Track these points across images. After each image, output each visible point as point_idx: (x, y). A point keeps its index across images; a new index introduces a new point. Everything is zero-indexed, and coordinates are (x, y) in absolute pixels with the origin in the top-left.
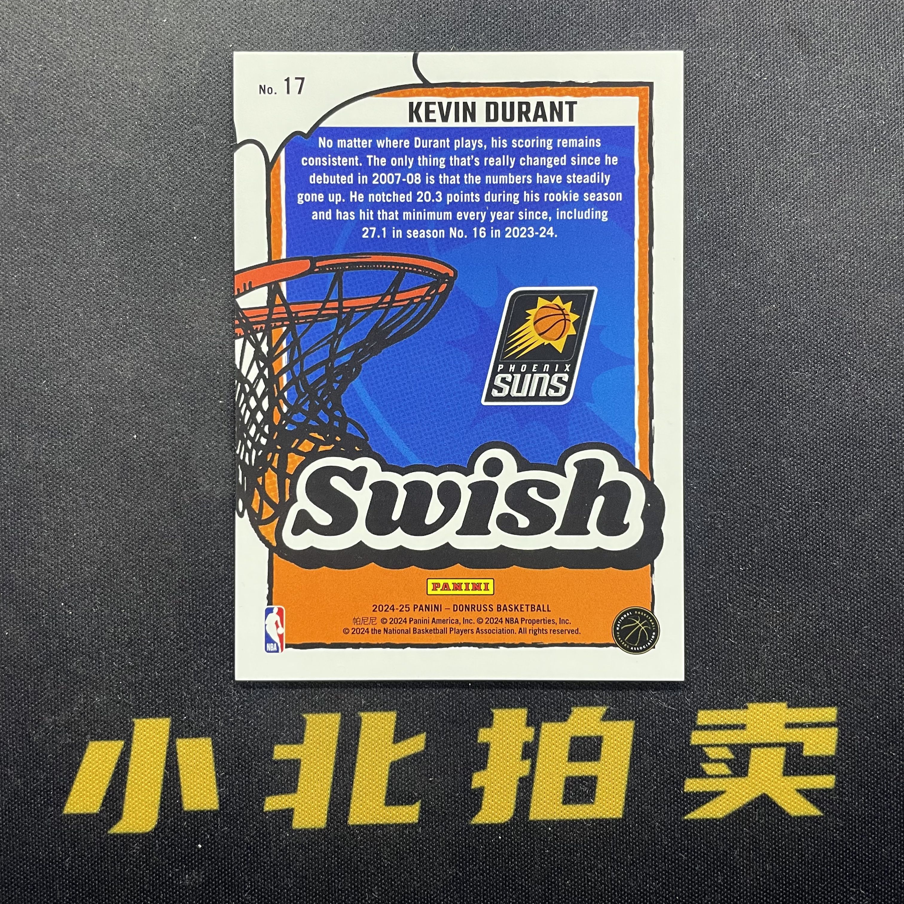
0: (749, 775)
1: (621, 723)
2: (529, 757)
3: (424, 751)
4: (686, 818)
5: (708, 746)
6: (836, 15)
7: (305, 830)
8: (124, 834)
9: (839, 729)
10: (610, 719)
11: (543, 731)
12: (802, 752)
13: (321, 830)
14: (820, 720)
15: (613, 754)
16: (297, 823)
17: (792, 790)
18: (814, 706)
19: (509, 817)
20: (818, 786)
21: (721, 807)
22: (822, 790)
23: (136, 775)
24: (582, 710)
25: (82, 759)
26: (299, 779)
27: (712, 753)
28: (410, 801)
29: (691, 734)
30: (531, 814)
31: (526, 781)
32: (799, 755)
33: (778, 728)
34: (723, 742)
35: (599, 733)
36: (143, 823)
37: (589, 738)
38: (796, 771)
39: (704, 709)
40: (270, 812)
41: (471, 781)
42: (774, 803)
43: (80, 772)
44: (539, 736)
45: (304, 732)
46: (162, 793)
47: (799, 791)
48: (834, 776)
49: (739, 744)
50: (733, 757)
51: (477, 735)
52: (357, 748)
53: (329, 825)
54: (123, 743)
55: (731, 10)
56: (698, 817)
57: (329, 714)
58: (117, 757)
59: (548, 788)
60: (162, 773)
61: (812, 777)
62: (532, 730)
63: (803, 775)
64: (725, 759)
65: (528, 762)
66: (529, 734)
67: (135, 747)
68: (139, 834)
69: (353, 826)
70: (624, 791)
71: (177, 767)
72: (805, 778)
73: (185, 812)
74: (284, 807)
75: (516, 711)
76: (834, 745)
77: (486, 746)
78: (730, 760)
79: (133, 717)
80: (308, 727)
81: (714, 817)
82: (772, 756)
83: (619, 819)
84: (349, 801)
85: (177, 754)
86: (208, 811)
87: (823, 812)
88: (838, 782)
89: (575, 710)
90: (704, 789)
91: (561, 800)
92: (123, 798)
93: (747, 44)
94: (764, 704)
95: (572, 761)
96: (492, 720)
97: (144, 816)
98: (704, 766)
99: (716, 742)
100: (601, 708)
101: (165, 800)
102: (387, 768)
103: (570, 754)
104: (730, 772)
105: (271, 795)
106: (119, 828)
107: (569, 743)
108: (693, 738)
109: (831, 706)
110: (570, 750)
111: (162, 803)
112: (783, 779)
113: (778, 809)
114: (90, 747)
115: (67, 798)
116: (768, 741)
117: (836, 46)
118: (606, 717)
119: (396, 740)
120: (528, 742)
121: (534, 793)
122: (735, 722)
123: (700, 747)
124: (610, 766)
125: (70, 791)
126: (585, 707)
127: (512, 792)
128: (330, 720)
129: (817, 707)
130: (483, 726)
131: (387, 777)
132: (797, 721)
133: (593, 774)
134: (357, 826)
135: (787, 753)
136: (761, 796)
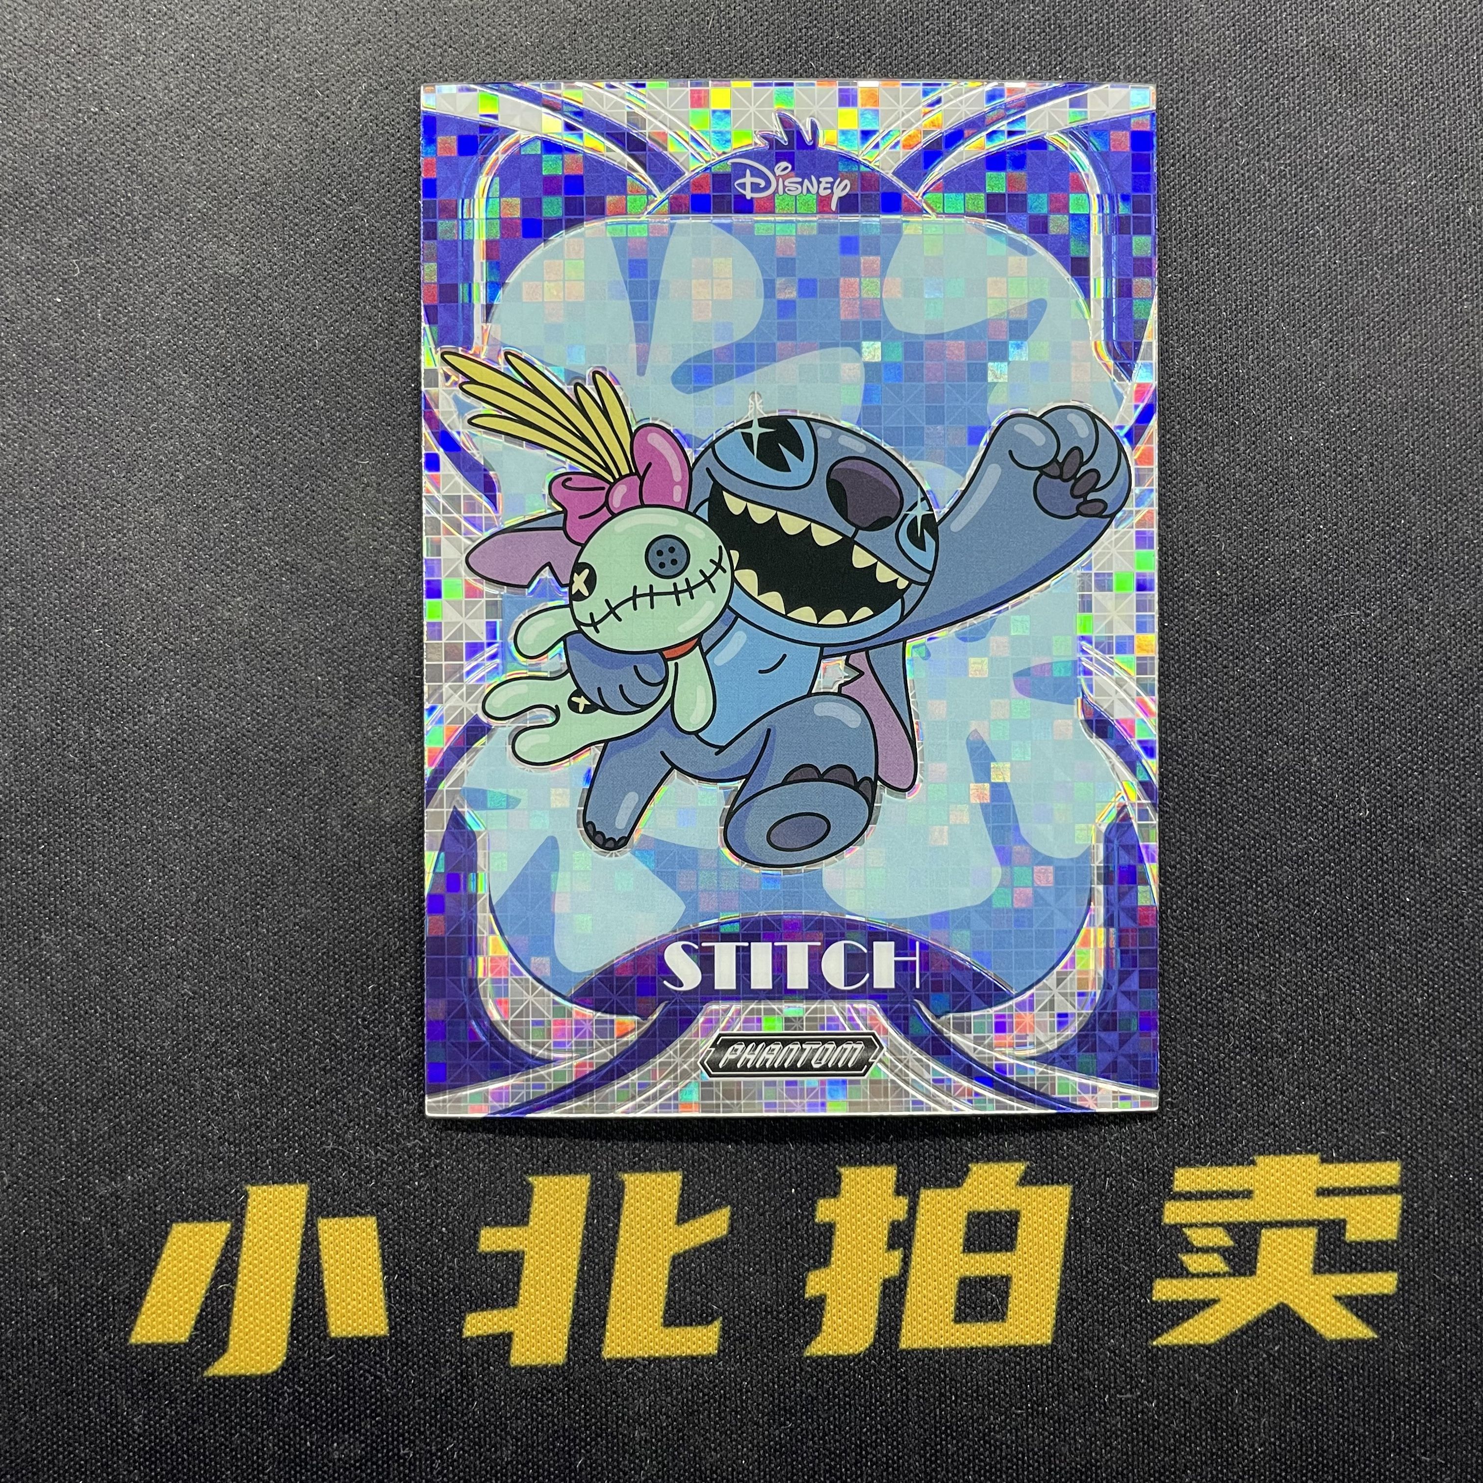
0: (1258, 1272)
1: (1050, 1189)
2: (899, 1246)
3: (726, 1237)
4: (1155, 1343)
5: (1191, 1226)
6: (1400, 33)
7: (532, 1367)
8: (231, 1377)
9: (1404, 1197)
10: (1031, 1183)
11: (922, 1203)
12: (1344, 1235)
13: (558, 1367)
14: (1373, 1183)
15: (1036, 1240)
16: (519, 1357)
17: (1328, 1297)
18: (1364, 1160)
19: (867, 1345)
20: (1371, 1291)
21: (1212, 1326)
22: (1377, 1296)
23: (250, 1278)
24: (986, 1167)
25: (162, 1253)
26: (522, 1284)
27: (1197, 1237)
28: (705, 1320)
29: (1162, 1206)
30: (903, 1339)
31: (894, 1284)
32: (1339, 1239)
33: (1304, 1196)
34: (1215, 1219)
35: (1013, 1206)
36: (262, 1358)
37: (996, 1213)
38: (1334, 1266)
39: (1183, 1166)
40: (472, 1339)
41: (805, 1285)
42: (1299, 1319)
43: (157, 1275)
44: (915, 1212)
45: (529, 1206)
46: (293, 1310)
47: (1338, 1298)
48: (1396, 1275)
49: (1241, 1223)
50: (1231, 1243)
51: (814, 1210)
52: (617, 1232)
53: (569, 1360)
54: (229, 1225)
55: (1230, 23)
56: (1175, 1341)
57: (571, 1176)
58: (219, 1249)
59: (930, 1295)
60: (295, 1276)
61: (1360, 1276)
62: (904, 1201)
63: (1345, 1272)
64: (1219, 1248)
65: (898, 1254)
66: (899, 1208)
67: (249, 1231)
68: (257, 1377)
69: (610, 1360)
70: (1054, 1300)
71: (320, 1265)
72: (1349, 1278)
73: (333, 1339)
74: (496, 1330)
75: (879, 1169)
76: (1395, 1224)
77: (829, 1228)
78: (1227, 1249)
79: (247, 1182)
80: (535, 1198)
81: (1202, 1342)
82: (1295, 1241)
83: (1048, 1345)
84: (604, 1319)
85: (319, 1244)
86: (370, 1338)
87: (1378, 1333)
88: (1402, 1284)
89: (974, 1167)
90: (1185, 1296)
91: (952, 1316)
92: (229, 1318)
93: (1256, 80)
94: (1283, 1156)
95: (970, 1251)
96: (838, 1185)
97: (263, 1347)
98: (1185, 1258)
99: (1204, 1220)
100: (1017, 1164)
101: (298, 1321)
102: (667, 1265)
103: (967, 1240)
104: (1227, 1269)
105: (475, 1311)
106: (222, 1367)
107: (965, 1222)
108: (1166, 1213)
109: (1391, 1160)
110: (966, 1233)
111: (292, 1325)
112: (1312, 1280)
113: (1304, 1329)
114: (173, 1232)
115: (136, 1317)
116: (1289, 1217)
117: (1401, 85)
118: (1025, 1180)
119: (681, 1220)
120: (898, 1221)
121: (908, 1304)
122: (1235, 1187)
123: (1178, 1228)
124: (1031, 1259)
125: (141, 1305)
126: (991, 1164)
127: (871, 1304)
128: (572, 1186)
129: (1369, 1161)
130: (824, 1196)
131: (667, 1279)
132: (1337, 1185)
133: (1005, 1273)
134: (617, 1360)
135: (1319, 1237)
136: (1278, 1307)
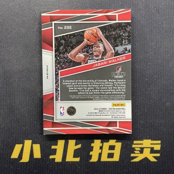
0: (143, 153)
1: (119, 143)
2: (101, 149)
3: (81, 147)
7: (57, 162)
9: (161, 145)
11: (104, 144)
12: (154, 149)
14: (157, 143)
19: (97, 161)
21: (138, 159)
22: (157, 156)
27: (136, 149)
28: (78, 157)
30: (101, 160)
31: (100, 153)
34: (138, 147)
37: (113, 146)
39: (135, 141)
41: (90, 153)
42: (148, 159)
43: (14, 150)
47: (153, 156)
48: (160, 154)
49: (142, 147)
51: (91, 145)
53: (62, 161)
54: (22, 145)
56: (133, 161)
57: (62, 140)
63: (154, 153)
67: (25, 145)
68: (25, 162)
70: (119, 156)
73: (34, 158)
74: (53, 158)
75: (99, 140)
76: (160, 148)
77: (93, 147)
78: (140, 150)
79: (25, 140)
80: (58, 142)
81: (136, 161)
83: (118, 161)
84: (66, 156)
85: (33, 147)
86: (39, 158)
87: (157, 161)
90: (135, 156)
91: (107, 157)
92: (22, 155)
94: (147, 140)
96: (94, 142)
98: (135, 151)
102: (74, 151)
104: (140, 153)
105: (51, 155)
106: (22, 161)
108: (133, 146)
109: (160, 140)
110: (109, 148)
112: (150, 154)
114: (16, 145)
115: (12, 155)
116: (147, 147)
118: (116, 142)
119: (75, 145)
120: (101, 146)
121: (102, 156)
122: (141, 143)
126: (112, 140)
129: (157, 140)
132: (153, 143)
133: (113, 153)
134: (68, 161)
135: (151, 149)
136: (146, 157)
